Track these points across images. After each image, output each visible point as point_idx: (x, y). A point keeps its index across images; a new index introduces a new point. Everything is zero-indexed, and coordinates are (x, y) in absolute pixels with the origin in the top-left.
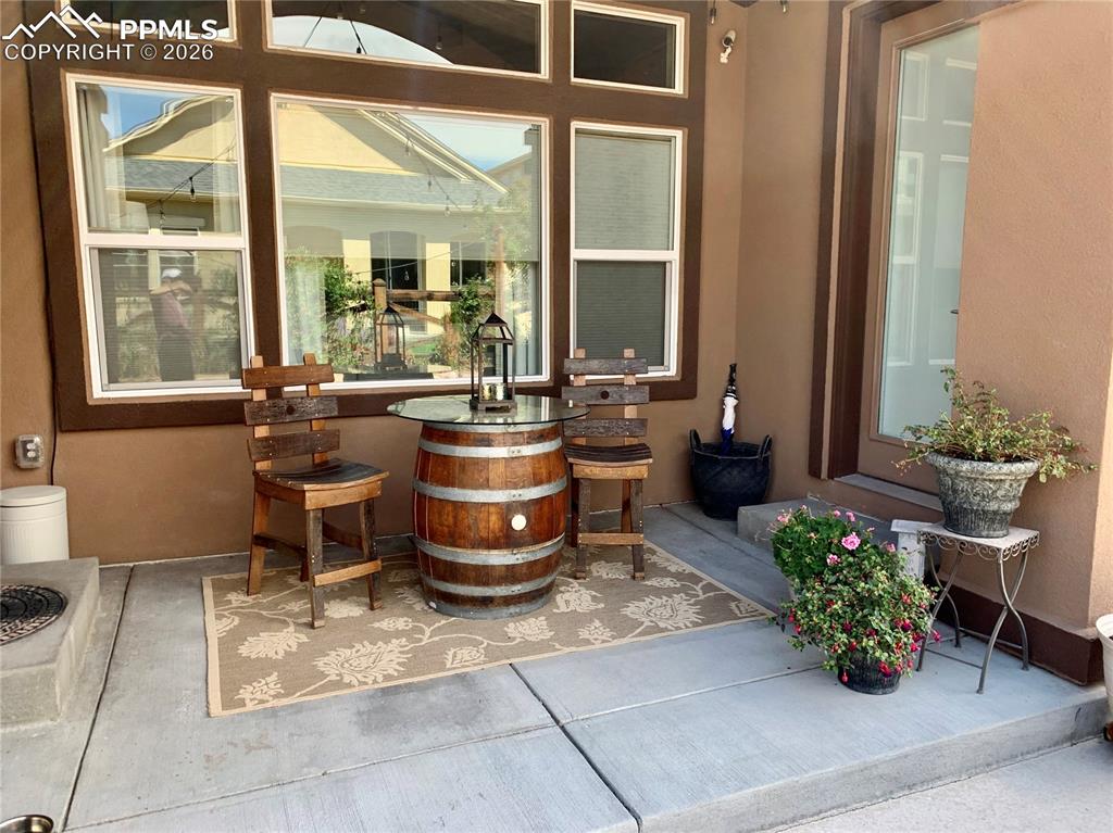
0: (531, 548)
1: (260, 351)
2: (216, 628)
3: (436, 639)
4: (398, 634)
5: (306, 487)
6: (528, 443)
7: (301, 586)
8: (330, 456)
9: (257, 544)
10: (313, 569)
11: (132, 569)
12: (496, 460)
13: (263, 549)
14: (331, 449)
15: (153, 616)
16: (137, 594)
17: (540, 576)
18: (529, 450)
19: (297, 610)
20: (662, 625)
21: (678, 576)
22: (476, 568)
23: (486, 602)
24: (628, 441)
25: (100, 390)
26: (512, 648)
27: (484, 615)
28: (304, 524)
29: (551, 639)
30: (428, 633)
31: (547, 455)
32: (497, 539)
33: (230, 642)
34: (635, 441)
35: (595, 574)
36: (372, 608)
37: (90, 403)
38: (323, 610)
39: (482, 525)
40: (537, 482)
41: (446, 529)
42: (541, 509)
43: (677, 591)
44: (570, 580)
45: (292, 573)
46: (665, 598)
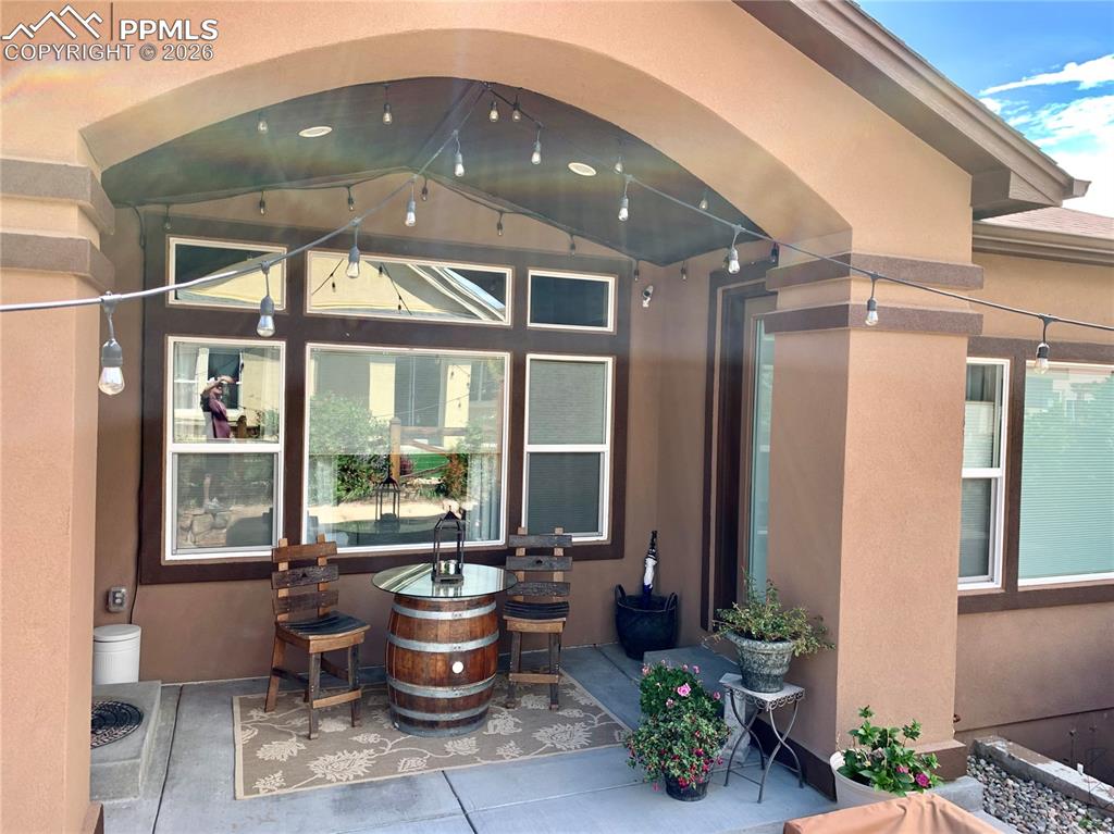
0: (467, 687)
1: (286, 535)
2: (242, 737)
3: (394, 751)
4: (368, 746)
5: (311, 637)
6: (468, 609)
7: (304, 706)
8: (330, 609)
9: (275, 675)
10: (312, 696)
11: (182, 688)
12: (443, 621)
13: (278, 678)
14: (332, 604)
15: (197, 726)
16: (186, 708)
17: (474, 707)
18: (467, 614)
19: (299, 724)
20: (558, 746)
21: (585, 708)
22: (428, 700)
23: (433, 725)
24: (555, 600)
25: (170, 555)
26: (447, 759)
27: (431, 734)
28: (308, 662)
29: (476, 754)
30: (390, 747)
31: (482, 617)
32: (442, 679)
33: (252, 747)
34: (560, 600)
35: (523, 705)
36: (353, 726)
37: (163, 563)
38: (317, 726)
39: (432, 668)
40: (473, 638)
41: (406, 670)
42: (475, 657)
43: (579, 720)
44: (503, 709)
45: (298, 695)
46: (568, 726)
